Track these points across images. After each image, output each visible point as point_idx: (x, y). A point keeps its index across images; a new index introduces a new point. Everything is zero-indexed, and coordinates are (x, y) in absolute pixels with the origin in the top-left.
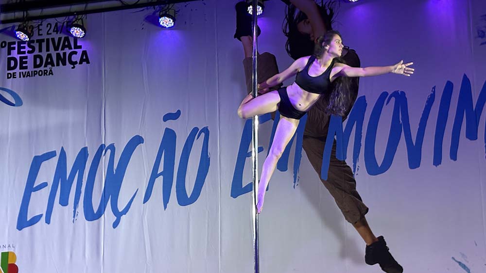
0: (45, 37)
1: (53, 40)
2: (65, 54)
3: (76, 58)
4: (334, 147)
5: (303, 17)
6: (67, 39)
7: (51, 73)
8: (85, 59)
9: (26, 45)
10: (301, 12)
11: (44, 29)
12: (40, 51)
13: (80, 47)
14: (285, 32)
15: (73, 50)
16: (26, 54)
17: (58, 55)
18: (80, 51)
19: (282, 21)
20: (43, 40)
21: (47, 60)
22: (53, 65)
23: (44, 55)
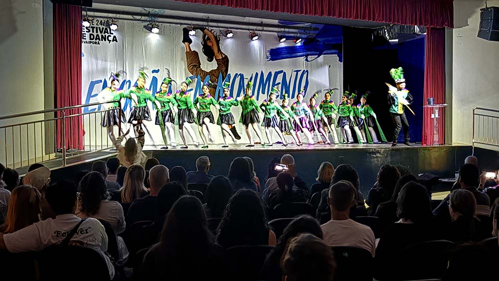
0: (96, 26)
1: (100, 28)
2: (105, 36)
3: (111, 38)
4: (219, 92)
5: (209, 39)
6: (106, 29)
7: (99, 43)
8: (115, 39)
9: (85, 28)
10: (208, 37)
11: (95, 22)
12: (93, 32)
13: (112, 34)
14: (202, 43)
15: (109, 34)
16: (85, 32)
17: (102, 36)
18: (112, 36)
19: (201, 39)
20: (95, 28)
21: (96, 37)
22: (100, 40)
23: (95, 34)
